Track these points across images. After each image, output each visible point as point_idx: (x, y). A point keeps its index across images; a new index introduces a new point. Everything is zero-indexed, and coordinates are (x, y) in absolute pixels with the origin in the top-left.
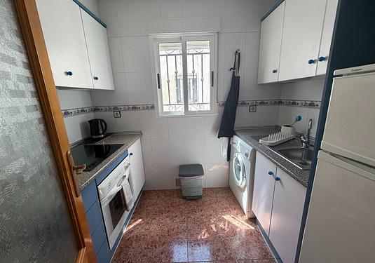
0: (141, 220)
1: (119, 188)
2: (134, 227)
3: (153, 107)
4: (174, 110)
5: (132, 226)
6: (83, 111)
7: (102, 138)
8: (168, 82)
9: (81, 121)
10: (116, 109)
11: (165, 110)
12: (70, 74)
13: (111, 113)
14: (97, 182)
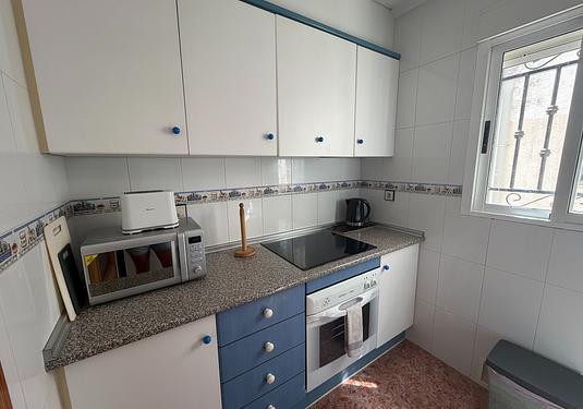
0: (375, 386)
1: (342, 313)
2: (360, 388)
3: (458, 191)
4: (517, 204)
5: (357, 384)
6: (344, 185)
7: (357, 228)
8: (518, 136)
9: (338, 198)
10: (389, 187)
11: (490, 201)
12: (321, 140)
13: (381, 193)
14: (308, 289)
